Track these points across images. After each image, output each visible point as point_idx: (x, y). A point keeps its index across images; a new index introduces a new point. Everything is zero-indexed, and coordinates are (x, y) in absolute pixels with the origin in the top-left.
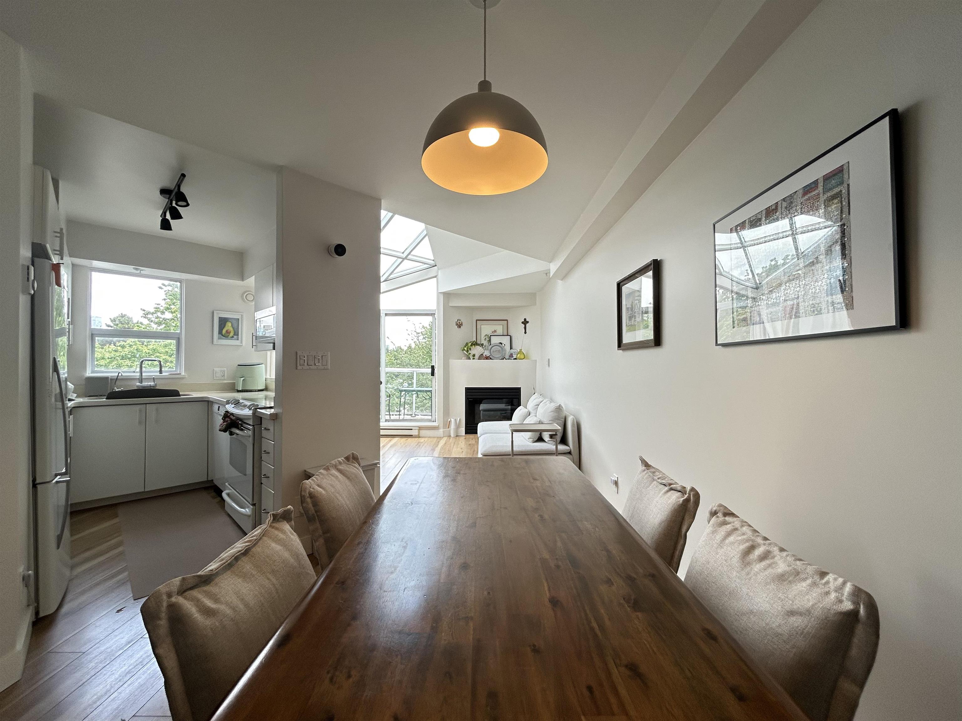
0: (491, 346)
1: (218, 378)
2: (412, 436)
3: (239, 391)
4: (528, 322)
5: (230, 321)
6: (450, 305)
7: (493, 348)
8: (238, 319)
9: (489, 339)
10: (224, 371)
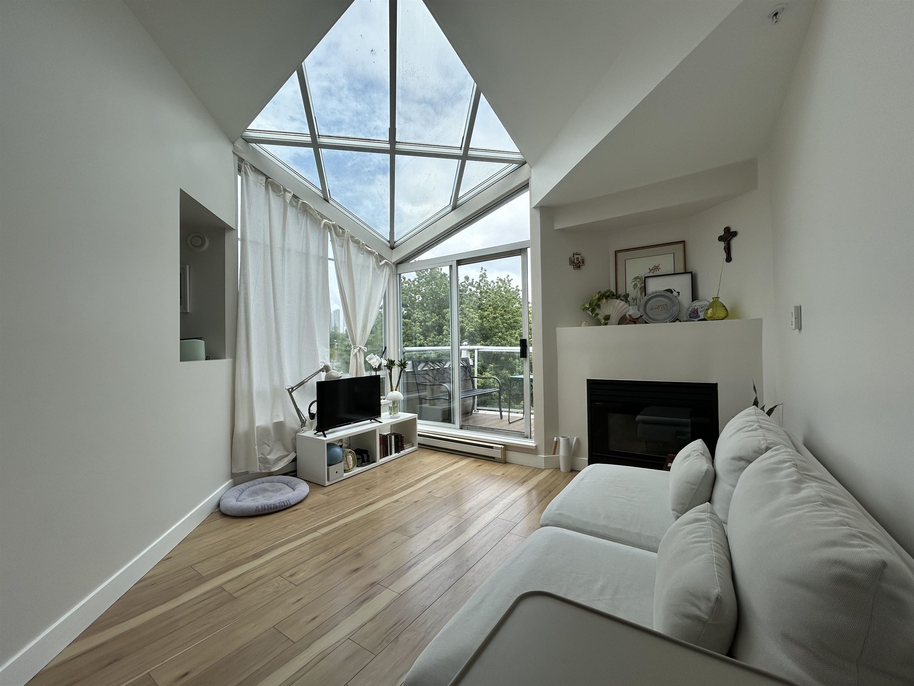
0: (646, 298)
2: (494, 458)
4: (735, 234)
6: (555, 228)
7: (650, 302)
9: (643, 285)
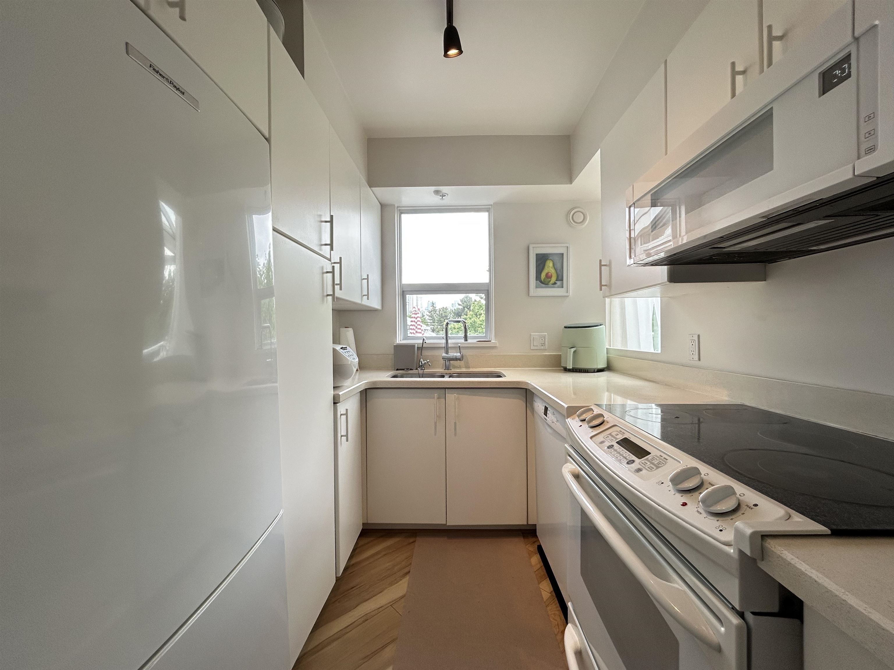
1: (536, 348)
5: (551, 258)
8: (563, 254)
10: (544, 337)
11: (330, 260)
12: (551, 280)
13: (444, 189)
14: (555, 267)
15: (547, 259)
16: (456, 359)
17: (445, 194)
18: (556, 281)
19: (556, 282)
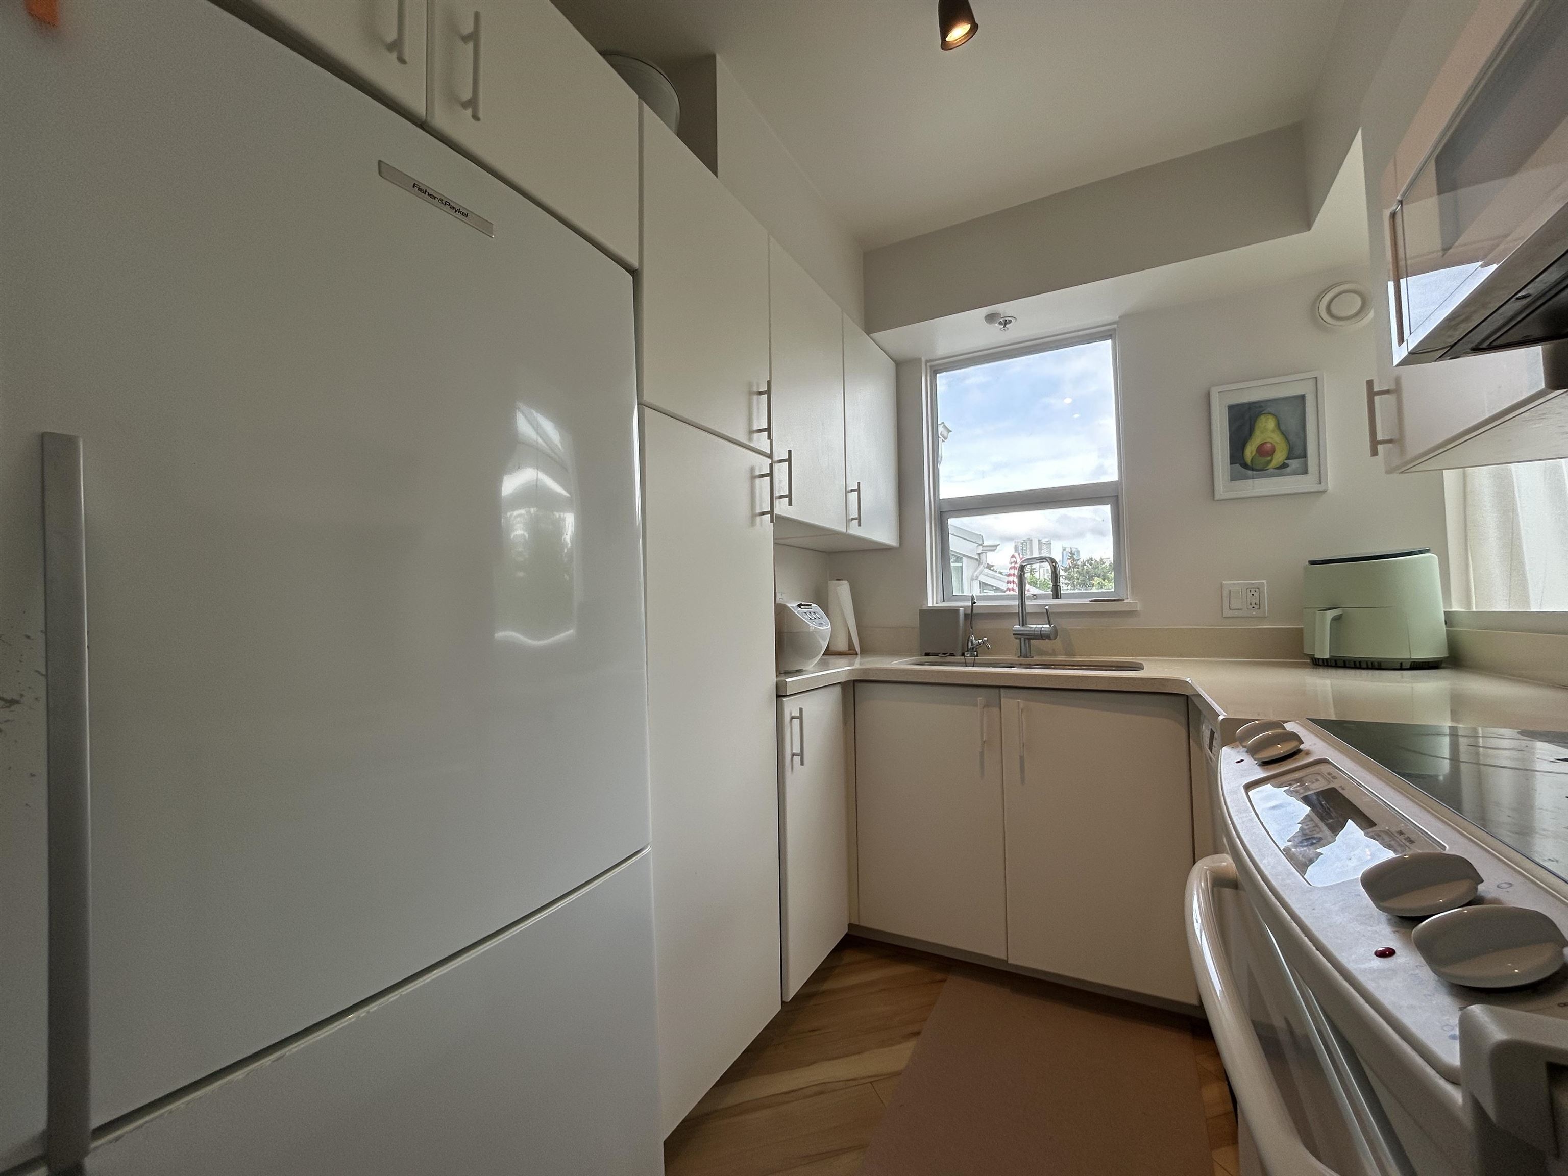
1: (1236, 613)
3: (1318, 663)
5: (1269, 410)
8: (1303, 397)
10: (1259, 588)
11: (770, 456)
12: (1271, 461)
13: (1004, 308)
14: (1283, 428)
15: (1260, 414)
16: (1041, 636)
17: (1010, 319)
18: (1288, 458)
19: (1286, 461)
